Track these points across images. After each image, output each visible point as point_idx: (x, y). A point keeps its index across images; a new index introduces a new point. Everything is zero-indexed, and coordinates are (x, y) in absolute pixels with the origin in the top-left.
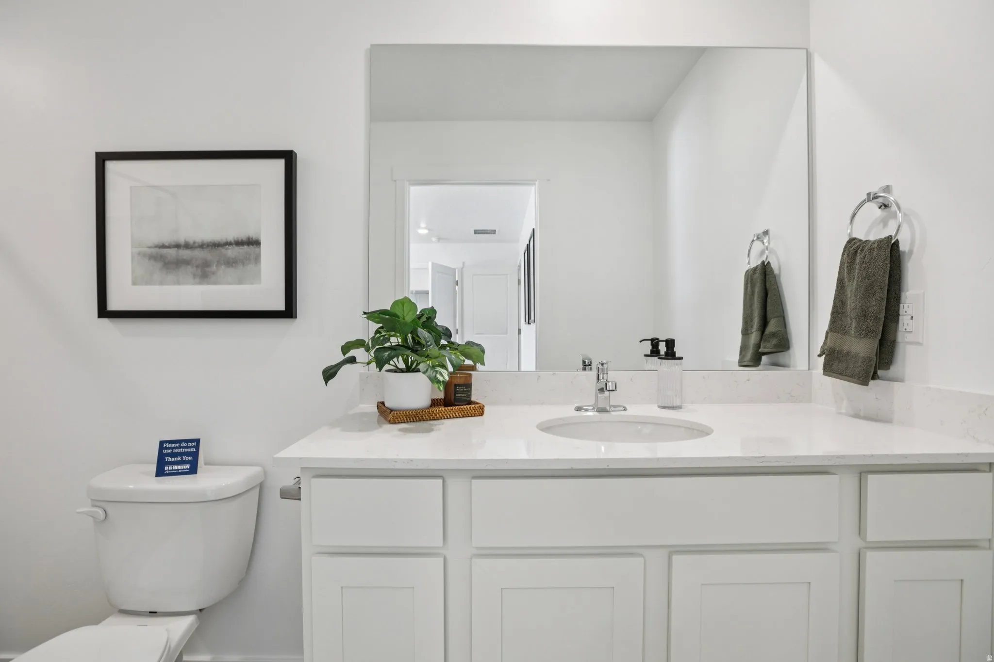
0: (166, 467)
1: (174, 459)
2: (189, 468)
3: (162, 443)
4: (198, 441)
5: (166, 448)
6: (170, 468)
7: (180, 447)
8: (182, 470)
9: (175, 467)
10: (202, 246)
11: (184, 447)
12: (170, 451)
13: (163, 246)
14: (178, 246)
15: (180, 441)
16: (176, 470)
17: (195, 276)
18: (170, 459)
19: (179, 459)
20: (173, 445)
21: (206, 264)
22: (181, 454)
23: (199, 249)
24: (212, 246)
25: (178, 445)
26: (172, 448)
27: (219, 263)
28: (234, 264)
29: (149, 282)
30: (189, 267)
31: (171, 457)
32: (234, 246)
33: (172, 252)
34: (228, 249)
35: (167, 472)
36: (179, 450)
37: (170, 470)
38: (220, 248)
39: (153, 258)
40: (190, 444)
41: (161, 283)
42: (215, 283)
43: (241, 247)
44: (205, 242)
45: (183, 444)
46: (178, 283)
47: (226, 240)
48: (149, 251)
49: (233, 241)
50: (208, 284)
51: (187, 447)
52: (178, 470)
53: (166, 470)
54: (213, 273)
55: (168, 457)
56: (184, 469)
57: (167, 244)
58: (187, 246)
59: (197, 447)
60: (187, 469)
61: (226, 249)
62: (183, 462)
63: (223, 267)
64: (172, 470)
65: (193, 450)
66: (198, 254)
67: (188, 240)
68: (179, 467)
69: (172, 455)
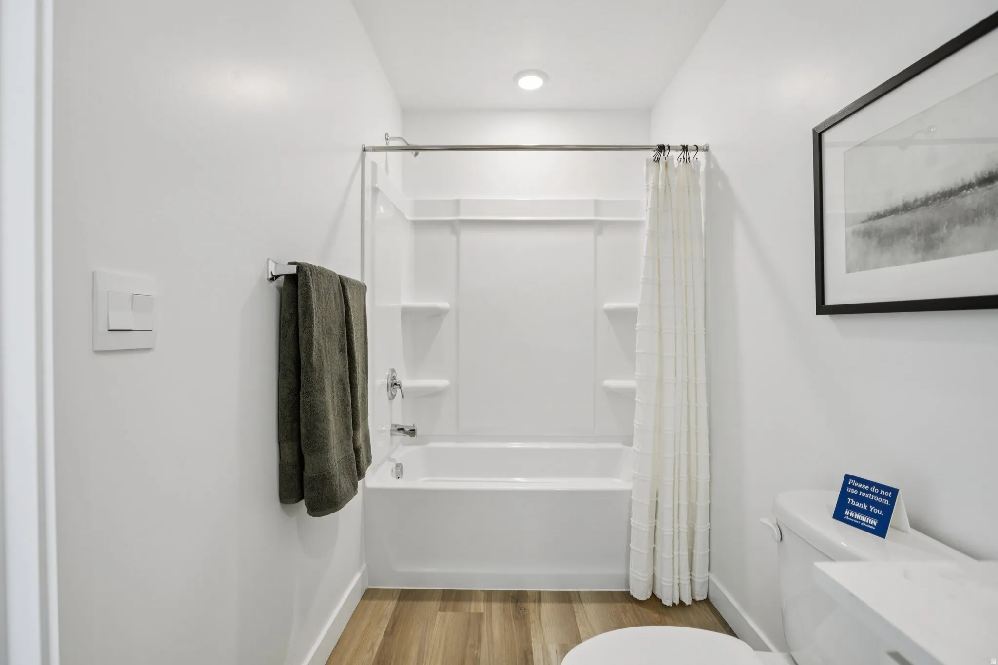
0: (847, 511)
1: (857, 504)
2: (875, 524)
3: (848, 477)
4: (895, 492)
5: (852, 486)
6: (852, 514)
7: (869, 492)
8: (866, 523)
9: (858, 516)
10: (926, 202)
11: (873, 494)
12: (856, 492)
13: (879, 216)
14: (894, 211)
15: (871, 484)
16: (858, 520)
17: (916, 249)
18: (852, 502)
19: (865, 507)
20: (860, 486)
21: (932, 228)
22: (869, 502)
23: (922, 208)
24: (940, 198)
25: (867, 487)
26: (859, 489)
27: (951, 223)
28: (976, 219)
29: (864, 267)
30: (909, 238)
31: (856, 501)
32: (976, 187)
33: (887, 222)
34: (966, 195)
35: (847, 518)
36: (867, 496)
37: (851, 518)
38: (952, 198)
39: (867, 234)
40: (883, 492)
41: (877, 266)
42: (946, 255)
43: (989, 186)
44: (931, 194)
45: (873, 489)
46: (895, 263)
47: (963, 179)
48: (862, 227)
49: (974, 181)
50: (935, 258)
51: (878, 495)
52: (861, 522)
53: (846, 516)
54: (942, 240)
55: (851, 498)
56: (868, 524)
57: (882, 213)
58: (907, 208)
59: (893, 500)
60: (873, 526)
61: (963, 197)
62: (867, 513)
63: (958, 227)
64: (853, 518)
65: (886, 502)
66: (920, 215)
67: (907, 199)
68: (863, 518)
69: (858, 498)
